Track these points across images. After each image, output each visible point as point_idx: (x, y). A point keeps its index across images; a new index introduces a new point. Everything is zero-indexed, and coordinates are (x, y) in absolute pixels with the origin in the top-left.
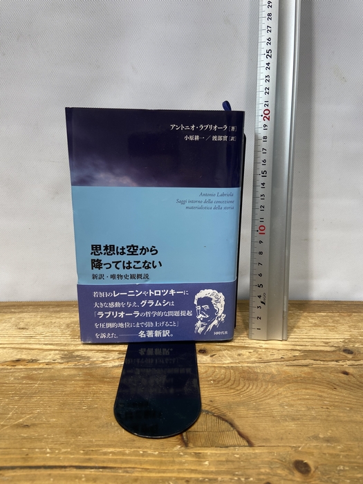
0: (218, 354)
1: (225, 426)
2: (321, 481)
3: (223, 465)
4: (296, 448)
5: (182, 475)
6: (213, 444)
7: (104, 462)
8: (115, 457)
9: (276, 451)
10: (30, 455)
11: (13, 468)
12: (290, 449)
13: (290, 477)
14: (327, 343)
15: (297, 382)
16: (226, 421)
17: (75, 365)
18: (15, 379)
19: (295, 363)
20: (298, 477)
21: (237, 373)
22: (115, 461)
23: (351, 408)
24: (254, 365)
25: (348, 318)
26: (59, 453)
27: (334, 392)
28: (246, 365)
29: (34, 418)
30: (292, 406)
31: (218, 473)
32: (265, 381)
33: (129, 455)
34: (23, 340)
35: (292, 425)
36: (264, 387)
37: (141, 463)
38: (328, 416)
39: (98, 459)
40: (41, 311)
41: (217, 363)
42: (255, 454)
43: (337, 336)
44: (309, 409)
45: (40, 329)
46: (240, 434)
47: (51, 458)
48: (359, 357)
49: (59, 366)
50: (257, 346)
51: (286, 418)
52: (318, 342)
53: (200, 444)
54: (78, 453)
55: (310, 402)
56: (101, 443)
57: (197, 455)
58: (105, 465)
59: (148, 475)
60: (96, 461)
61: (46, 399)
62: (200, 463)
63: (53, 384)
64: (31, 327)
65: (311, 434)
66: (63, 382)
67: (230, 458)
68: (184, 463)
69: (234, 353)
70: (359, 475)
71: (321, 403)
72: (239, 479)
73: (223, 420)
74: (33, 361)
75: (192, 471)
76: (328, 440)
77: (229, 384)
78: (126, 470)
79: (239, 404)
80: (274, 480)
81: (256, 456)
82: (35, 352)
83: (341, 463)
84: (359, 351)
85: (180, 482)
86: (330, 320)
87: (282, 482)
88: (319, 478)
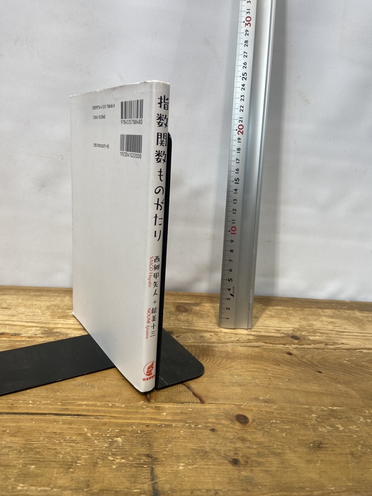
0: (183, 336)
1: (182, 388)
3: (178, 415)
4: (239, 407)
5: (143, 422)
6: (171, 400)
7: (78, 411)
8: (88, 408)
9: (222, 407)
10: (15, 405)
12: (233, 406)
13: (231, 425)
14: (278, 330)
15: (248, 358)
17: (55, 339)
19: (248, 344)
20: (238, 426)
21: (198, 350)
22: (88, 410)
23: (289, 380)
24: (213, 345)
25: (300, 312)
26: (40, 404)
27: (277, 367)
28: (206, 344)
30: (241, 375)
31: (174, 421)
32: (221, 357)
33: (100, 406)
34: (6, 318)
35: (238, 390)
36: (219, 361)
37: (110, 412)
38: (269, 384)
39: (73, 408)
40: (23, 295)
42: (205, 408)
43: (288, 325)
44: (254, 378)
45: (21, 309)
46: (194, 394)
47: (33, 407)
48: (304, 342)
49: (41, 340)
50: (218, 330)
51: (233, 384)
52: (271, 329)
53: (160, 400)
54: (56, 404)
55: (256, 374)
56: (76, 397)
57: (157, 408)
58: (79, 413)
59: (116, 421)
60: (72, 410)
62: (159, 414)
64: (14, 307)
65: (253, 396)
67: (184, 411)
68: (146, 413)
69: (197, 335)
70: (288, 427)
71: (265, 374)
72: (190, 425)
74: (16, 335)
75: (152, 419)
76: (266, 401)
78: (96, 417)
80: (218, 427)
81: (205, 410)
82: (18, 327)
83: (275, 418)
84: (304, 338)
85: (141, 426)
86: (285, 313)
87: (224, 429)
88: (255, 428)
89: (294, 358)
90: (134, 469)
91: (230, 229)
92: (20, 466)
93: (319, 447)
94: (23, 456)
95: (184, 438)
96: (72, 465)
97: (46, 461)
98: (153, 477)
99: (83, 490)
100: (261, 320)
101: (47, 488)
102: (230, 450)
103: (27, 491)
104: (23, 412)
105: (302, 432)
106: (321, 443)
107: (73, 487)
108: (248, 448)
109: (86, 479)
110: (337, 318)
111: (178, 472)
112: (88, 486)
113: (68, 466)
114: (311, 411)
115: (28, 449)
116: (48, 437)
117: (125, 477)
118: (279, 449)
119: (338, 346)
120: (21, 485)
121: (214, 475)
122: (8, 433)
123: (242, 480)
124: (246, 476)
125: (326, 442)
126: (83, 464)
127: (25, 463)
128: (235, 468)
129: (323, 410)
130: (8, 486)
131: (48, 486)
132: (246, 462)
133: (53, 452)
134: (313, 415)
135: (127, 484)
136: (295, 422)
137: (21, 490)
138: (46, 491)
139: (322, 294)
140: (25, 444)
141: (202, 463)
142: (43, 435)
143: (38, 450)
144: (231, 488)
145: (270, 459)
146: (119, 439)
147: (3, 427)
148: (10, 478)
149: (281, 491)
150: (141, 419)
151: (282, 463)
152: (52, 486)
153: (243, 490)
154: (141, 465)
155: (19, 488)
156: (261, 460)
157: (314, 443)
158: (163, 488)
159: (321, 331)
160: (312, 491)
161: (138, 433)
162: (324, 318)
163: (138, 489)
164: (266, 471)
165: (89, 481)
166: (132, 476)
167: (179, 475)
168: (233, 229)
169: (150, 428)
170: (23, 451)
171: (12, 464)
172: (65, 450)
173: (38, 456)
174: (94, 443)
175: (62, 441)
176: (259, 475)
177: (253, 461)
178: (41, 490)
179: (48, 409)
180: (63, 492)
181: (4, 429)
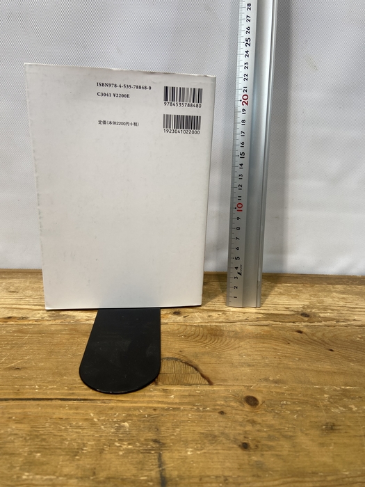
0: (190, 316)
1: (190, 369)
2: (266, 411)
3: (186, 398)
4: (248, 388)
5: (150, 405)
6: (179, 383)
7: (85, 395)
9: (231, 388)
10: (21, 391)
11: (6, 400)
12: (243, 388)
13: (241, 408)
14: (288, 308)
15: (257, 338)
16: (192, 366)
17: (62, 322)
18: (7, 332)
19: (257, 323)
20: (247, 408)
21: (205, 330)
22: (95, 394)
23: (300, 359)
24: (221, 324)
25: (310, 289)
26: (46, 389)
27: (287, 346)
28: (214, 324)
29: (25, 363)
30: (250, 355)
31: (181, 404)
32: (229, 337)
34: (14, 302)
35: (247, 370)
36: (227, 341)
38: (279, 364)
39: (80, 393)
40: (30, 278)
41: (189, 322)
42: (214, 390)
43: (298, 303)
44: (263, 358)
45: (29, 292)
46: (203, 376)
47: (39, 393)
48: (314, 319)
49: (47, 323)
50: (226, 309)
51: (242, 364)
52: (280, 307)
53: (168, 383)
54: (63, 389)
55: (265, 353)
57: (165, 391)
58: (86, 397)
59: (122, 405)
60: (78, 395)
61: (36, 348)
62: (167, 397)
63: (41, 337)
64: (21, 291)
65: (263, 377)
66: (51, 335)
67: (192, 393)
68: (153, 396)
69: (205, 315)
70: (299, 408)
71: (275, 354)
72: (198, 408)
73: (189, 365)
74: (23, 318)
75: (159, 402)
76: (276, 382)
77: (198, 338)
78: (103, 401)
79: (204, 354)
80: (227, 410)
81: (214, 392)
82: (25, 311)
83: (285, 399)
84: (315, 315)
85: (149, 410)
86: (294, 290)
87: (234, 411)
88: (265, 410)
89: (305, 337)
90: (141, 456)
91: (236, 206)
92: (26, 454)
93: (332, 429)
94: (29, 444)
95: (192, 422)
96: (78, 452)
97: (52, 448)
98: (161, 463)
99: (89, 478)
100: (270, 298)
101: (52, 477)
102: (239, 434)
103: (32, 480)
104: (29, 397)
105: (314, 413)
106: (334, 425)
107: (79, 475)
108: (258, 431)
109: (93, 466)
110: (348, 294)
111: (186, 457)
112: (94, 474)
113: (74, 453)
114: (322, 391)
115: (33, 436)
116: (54, 423)
117: (132, 464)
118: (291, 431)
119: (349, 323)
120: (27, 474)
121: (224, 461)
122: (14, 420)
123: (252, 465)
124: (256, 461)
125: (339, 423)
126: (90, 450)
127: (31, 451)
128: (245, 452)
129: (335, 390)
130: (13, 475)
131: (53, 475)
132: (257, 446)
133: (59, 439)
134: (326, 396)
135: (134, 471)
136: (307, 403)
137: (26, 480)
138: (51, 480)
139: (332, 269)
140: (30, 431)
141: (211, 447)
142: (49, 421)
143: (44, 437)
144: (241, 474)
145: (281, 443)
146: (126, 424)
147: (9, 414)
148: (15, 467)
149: (293, 476)
150: (149, 402)
151: (294, 447)
152: (57, 474)
153: (254, 476)
154: (148, 451)
155: (24, 477)
156: (271, 443)
157: (327, 424)
158: (171, 475)
159: (332, 308)
160: (325, 476)
161: (145, 417)
162: (335, 295)
163: (145, 476)
164: (277, 455)
165: (95, 469)
166: (140, 463)
167: (187, 461)
168: (240, 206)
169: (157, 412)
170: (28, 438)
171: (18, 452)
172: (71, 436)
173: (44, 443)
174: (101, 429)
175: (68, 427)
176: (269, 460)
177: (263, 445)
178: (46, 479)
179: (55, 394)
180: (69, 480)
181: (10, 416)
